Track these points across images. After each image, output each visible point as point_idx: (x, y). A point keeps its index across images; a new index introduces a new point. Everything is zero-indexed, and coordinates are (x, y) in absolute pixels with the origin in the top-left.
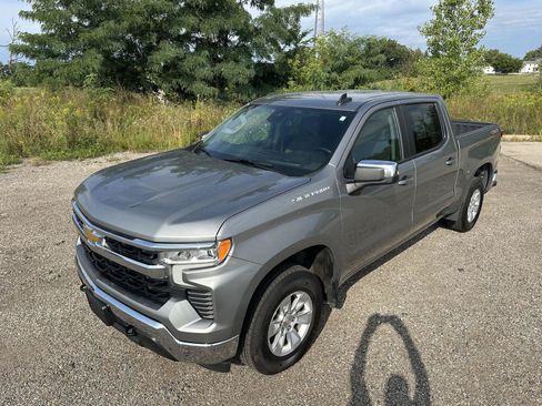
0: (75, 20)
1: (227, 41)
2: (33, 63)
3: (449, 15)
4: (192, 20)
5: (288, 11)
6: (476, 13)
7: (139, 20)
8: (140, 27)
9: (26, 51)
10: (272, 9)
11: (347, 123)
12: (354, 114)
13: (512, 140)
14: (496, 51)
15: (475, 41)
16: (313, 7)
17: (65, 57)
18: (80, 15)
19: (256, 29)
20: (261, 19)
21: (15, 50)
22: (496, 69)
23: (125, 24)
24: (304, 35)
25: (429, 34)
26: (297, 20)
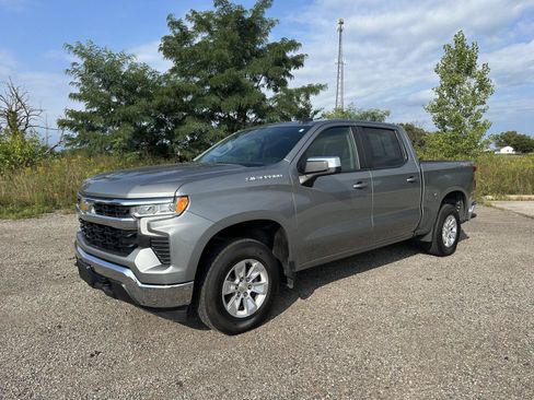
0: (115, 100)
1: (246, 118)
2: (75, 135)
3: (451, 93)
4: (214, 99)
5: (299, 91)
6: (477, 91)
7: (169, 100)
8: (169, 106)
9: (71, 125)
10: (285, 90)
11: (304, 133)
12: (310, 127)
13: (518, 200)
14: (514, 133)
15: (478, 116)
16: (321, 87)
17: (104, 131)
18: (119, 95)
19: (271, 107)
20: (275, 99)
21: (62, 124)
22: (516, 149)
23: (156, 102)
24: (316, 113)
25: (433, 111)
26: (307, 98)
